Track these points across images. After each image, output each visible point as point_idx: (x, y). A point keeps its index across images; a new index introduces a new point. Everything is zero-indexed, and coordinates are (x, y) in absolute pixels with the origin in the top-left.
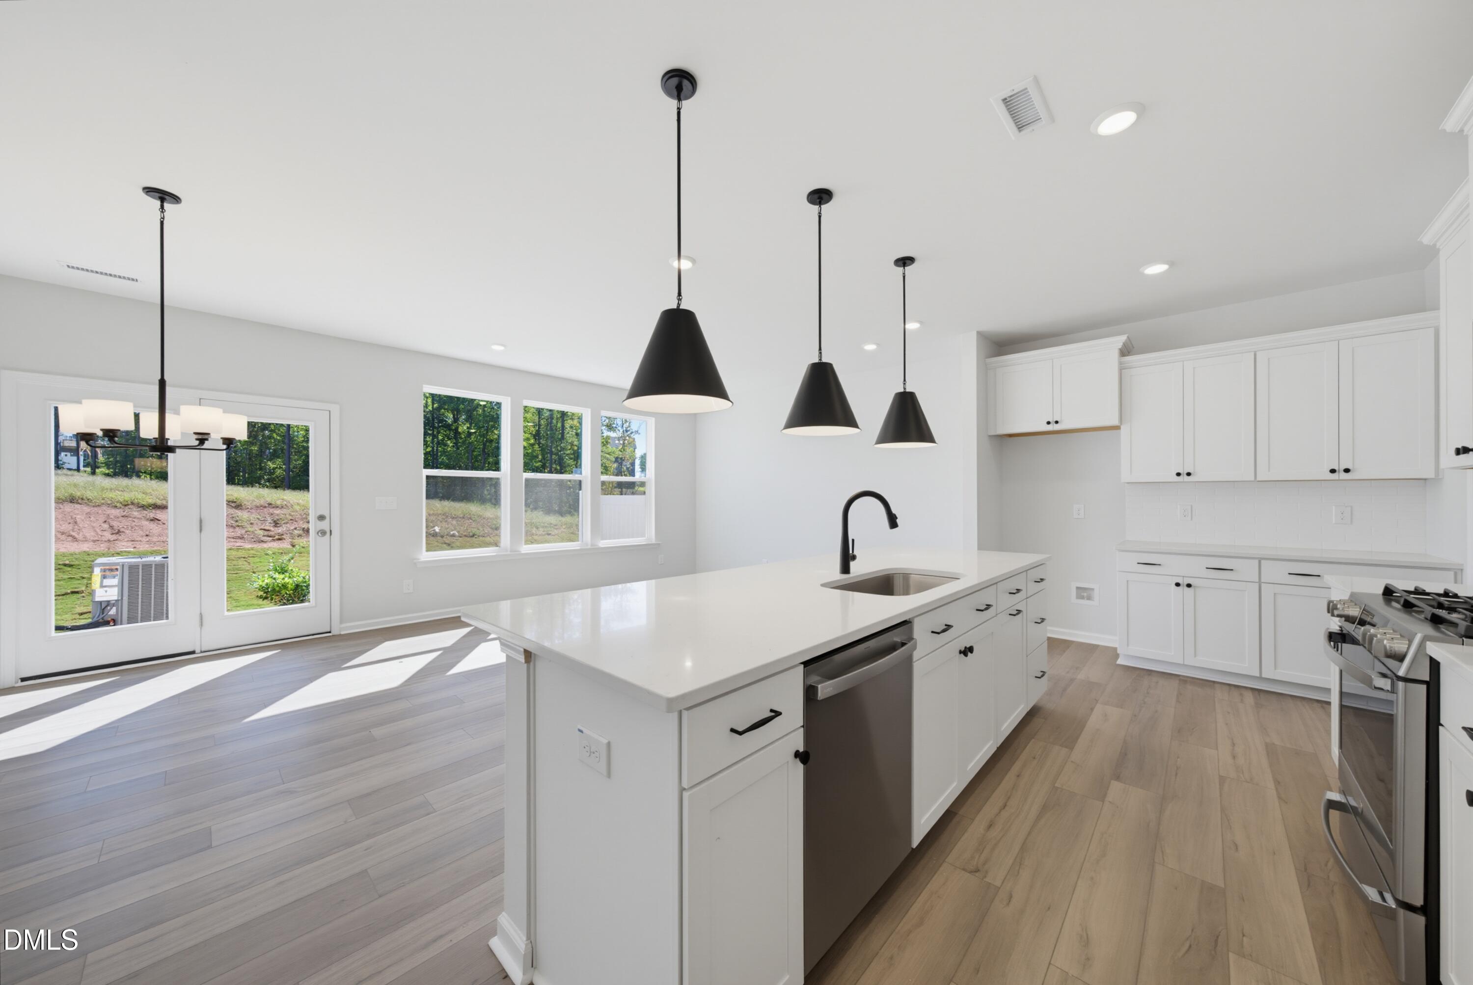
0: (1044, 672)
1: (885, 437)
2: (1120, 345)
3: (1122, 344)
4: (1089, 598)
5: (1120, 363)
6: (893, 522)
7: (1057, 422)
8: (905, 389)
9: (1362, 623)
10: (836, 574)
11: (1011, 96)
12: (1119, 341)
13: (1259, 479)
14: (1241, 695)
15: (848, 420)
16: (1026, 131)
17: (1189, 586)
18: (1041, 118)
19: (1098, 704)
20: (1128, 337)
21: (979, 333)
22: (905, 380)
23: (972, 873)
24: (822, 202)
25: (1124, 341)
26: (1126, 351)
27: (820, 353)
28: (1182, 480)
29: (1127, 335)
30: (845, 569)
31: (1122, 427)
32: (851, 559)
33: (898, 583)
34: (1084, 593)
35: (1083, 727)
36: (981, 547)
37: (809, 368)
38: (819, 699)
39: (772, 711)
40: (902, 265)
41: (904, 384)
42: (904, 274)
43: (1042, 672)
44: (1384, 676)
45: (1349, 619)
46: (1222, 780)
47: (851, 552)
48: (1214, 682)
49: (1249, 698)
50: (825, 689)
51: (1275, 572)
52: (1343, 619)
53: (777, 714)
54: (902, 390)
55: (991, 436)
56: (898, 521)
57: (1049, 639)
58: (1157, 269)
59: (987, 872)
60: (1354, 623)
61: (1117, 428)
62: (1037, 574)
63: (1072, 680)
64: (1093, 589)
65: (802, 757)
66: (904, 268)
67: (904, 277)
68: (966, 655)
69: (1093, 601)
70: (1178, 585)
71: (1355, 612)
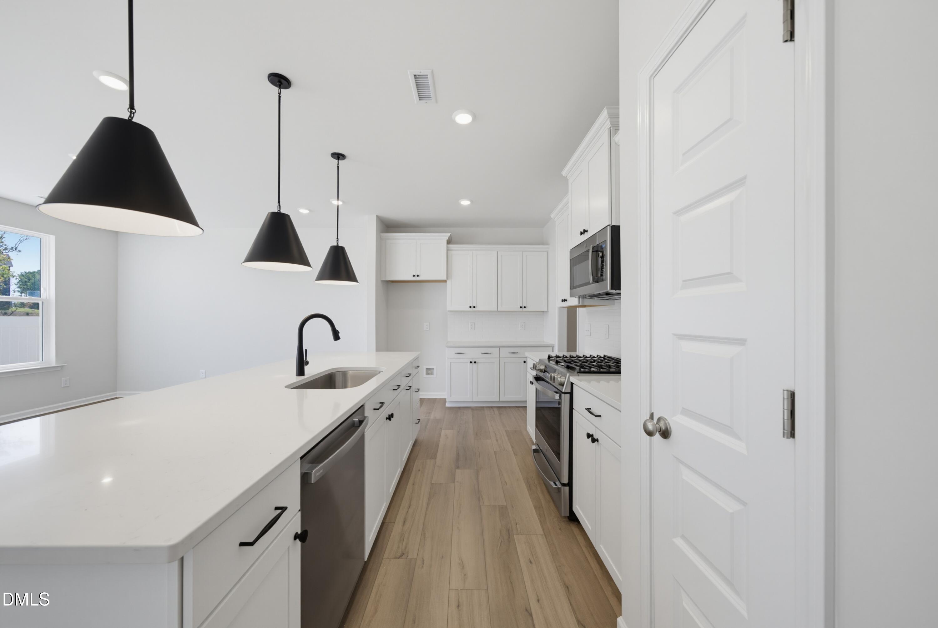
0: (419, 419)
1: (322, 276)
2: (447, 238)
3: (448, 238)
4: (432, 374)
5: (447, 248)
6: (336, 335)
7: (418, 276)
8: (337, 244)
9: (545, 371)
10: (294, 379)
11: (418, 75)
12: (447, 235)
13: (498, 310)
14: (494, 411)
15: (303, 260)
16: (423, 101)
17: (475, 362)
18: (431, 98)
19: (442, 431)
20: (451, 235)
21: (377, 216)
22: (337, 238)
23: (400, 558)
24: (282, 86)
25: (449, 236)
26: (449, 242)
27: (279, 205)
28: (471, 310)
29: (450, 233)
30: (301, 372)
31: (448, 281)
32: (305, 365)
33: (339, 379)
34: (429, 371)
35: (437, 446)
36: (378, 349)
37: (269, 216)
38: (313, 482)
39: (277, 508)
40: (337, 158)
41: (337, 240)
42: (338, 164)
43: (418, 419)
44: (557, 393)
45: (541, 371)
46: (495, 453)
47: (305, 359)
48: (484, 407)
49: (496, 411)
50: (316, 473)
51: (505, 352)
52: (539, 371)
53: (284, 509)
54: (336, 245)
55: (383, 281)
56: (340, 335)
57: (421, 399)
58: (465, 203)
59: (408, 552)
60: (542, 372)
61: (445, 281)
62: (415, 364)
63: (428, 420)
64: (433, 369)
65: (301, 537)
66: (338, 161)
67: (338, 167)
68: (390, 420)
69: (434, 375)
70: (471, 362)
71: (542, 367)
